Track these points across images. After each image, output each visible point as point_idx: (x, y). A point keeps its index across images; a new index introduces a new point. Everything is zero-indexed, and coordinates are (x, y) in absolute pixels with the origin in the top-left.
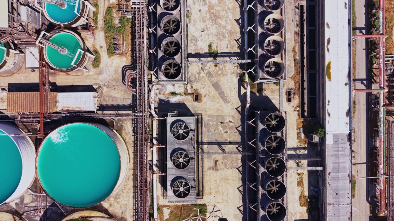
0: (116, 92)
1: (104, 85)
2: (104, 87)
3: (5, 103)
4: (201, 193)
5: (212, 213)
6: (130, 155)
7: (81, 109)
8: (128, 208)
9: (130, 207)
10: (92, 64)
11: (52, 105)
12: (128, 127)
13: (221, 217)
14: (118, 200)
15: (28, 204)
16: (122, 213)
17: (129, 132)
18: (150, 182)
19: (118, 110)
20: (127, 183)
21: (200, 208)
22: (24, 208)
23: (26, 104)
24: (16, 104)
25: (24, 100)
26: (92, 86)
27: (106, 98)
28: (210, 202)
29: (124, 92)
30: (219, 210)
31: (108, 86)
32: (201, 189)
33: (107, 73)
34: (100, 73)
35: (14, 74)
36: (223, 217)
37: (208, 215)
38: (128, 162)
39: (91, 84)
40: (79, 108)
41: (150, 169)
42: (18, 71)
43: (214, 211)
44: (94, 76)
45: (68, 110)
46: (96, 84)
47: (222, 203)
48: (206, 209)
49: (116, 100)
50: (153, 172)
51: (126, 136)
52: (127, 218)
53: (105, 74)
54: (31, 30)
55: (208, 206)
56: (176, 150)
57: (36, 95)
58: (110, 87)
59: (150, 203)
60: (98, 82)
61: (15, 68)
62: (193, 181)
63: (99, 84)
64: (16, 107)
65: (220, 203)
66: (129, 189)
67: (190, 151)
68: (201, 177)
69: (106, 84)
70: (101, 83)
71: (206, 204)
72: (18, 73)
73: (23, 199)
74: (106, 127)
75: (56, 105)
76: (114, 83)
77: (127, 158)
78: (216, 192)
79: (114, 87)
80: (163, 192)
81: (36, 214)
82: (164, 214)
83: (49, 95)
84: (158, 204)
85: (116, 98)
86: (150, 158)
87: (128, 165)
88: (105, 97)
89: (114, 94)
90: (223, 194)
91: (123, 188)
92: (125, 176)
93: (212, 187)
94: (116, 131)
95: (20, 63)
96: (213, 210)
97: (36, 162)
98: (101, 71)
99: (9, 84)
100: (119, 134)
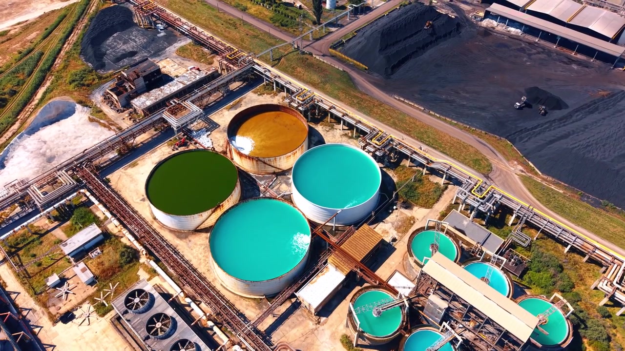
0: (298, 334)
1: (316, 329)
2: (314, 327)
3: (381, 232)
4: (116, 322)
5: (88, 315)
6: (226, 291)
7: (311, 282)
8: (188, 249)
9: (187, 251)
10: (349, 337)
11: (337, 261)
12: (252, 313)
13: (74, 320)
14: (203, 247)
15: (281, 185)
16: (190, 241)
17: (247, 309)
18: (183, 286)
19: (277, 319)
20: (207, 266)
21: (106, 308)
22: (280, 180)
23: (359, 242)
24: (367, 235)
25: (364, 244)
26: (327, 317)
27: (301, 319)
28: (98, 323)
29: (290, 341)
30: (80, 325)
31: (312, 331)
32: (119, 327)
33: (326, 342)
34: (333, 336)
35: (403, 259)
36: (70, 322)
37: (92, 309)
38: (222, 284)
39: (329, 317)
40: (314, 282)
41: (193, 296)
42: (403, 265)
43: (87, 318)
44: (336, 326)
45: (321, 272)
46: (325, 322)
47: (82, 334)
48: (98, 313)
49: (290, 326)
50: (187, 296)
51: (247, 302)
52: (181, 241)
53: (328, 340)
54: (425, 301)
55: (98, 317)
56: (173, 331)
57: (359, 256)
58: (310, 333)
59: (168, 270)
60: (326, 326)
61: (408, 264)
62: (128, 319)
63: (323, 325)
64: (364, 233)
65: (85, 332)
66: (200, 264)
67: (156, 344)
68: (127, 338)
69: (316, 332)
70: (321, 328)
71: (102, 317)
72: (402, 263)
73: (288, 185)
74: (274, 293)
75: (334, 264)
76: (309, 340)
77: (227, 286)
78: (97, 339)
79: (305, 336)
80: (162, 289)
81: (266, 184)
82: (145, 272)
83: (349, 266)
84: (158, 275)
85: (293, 328)
86: (203, 305)
87: (220, 281)
88: (304, 319)
89: (298, 330)
90: (87, 343)
91: (207, 259)
92: (214, 270)
93: (106, 339)
94: (261, 299)
95: (410, 272)
96: (89, 319)
97: (299, 210)
98: (335, 339)
99: (396, 249)
100: (255, 299)
